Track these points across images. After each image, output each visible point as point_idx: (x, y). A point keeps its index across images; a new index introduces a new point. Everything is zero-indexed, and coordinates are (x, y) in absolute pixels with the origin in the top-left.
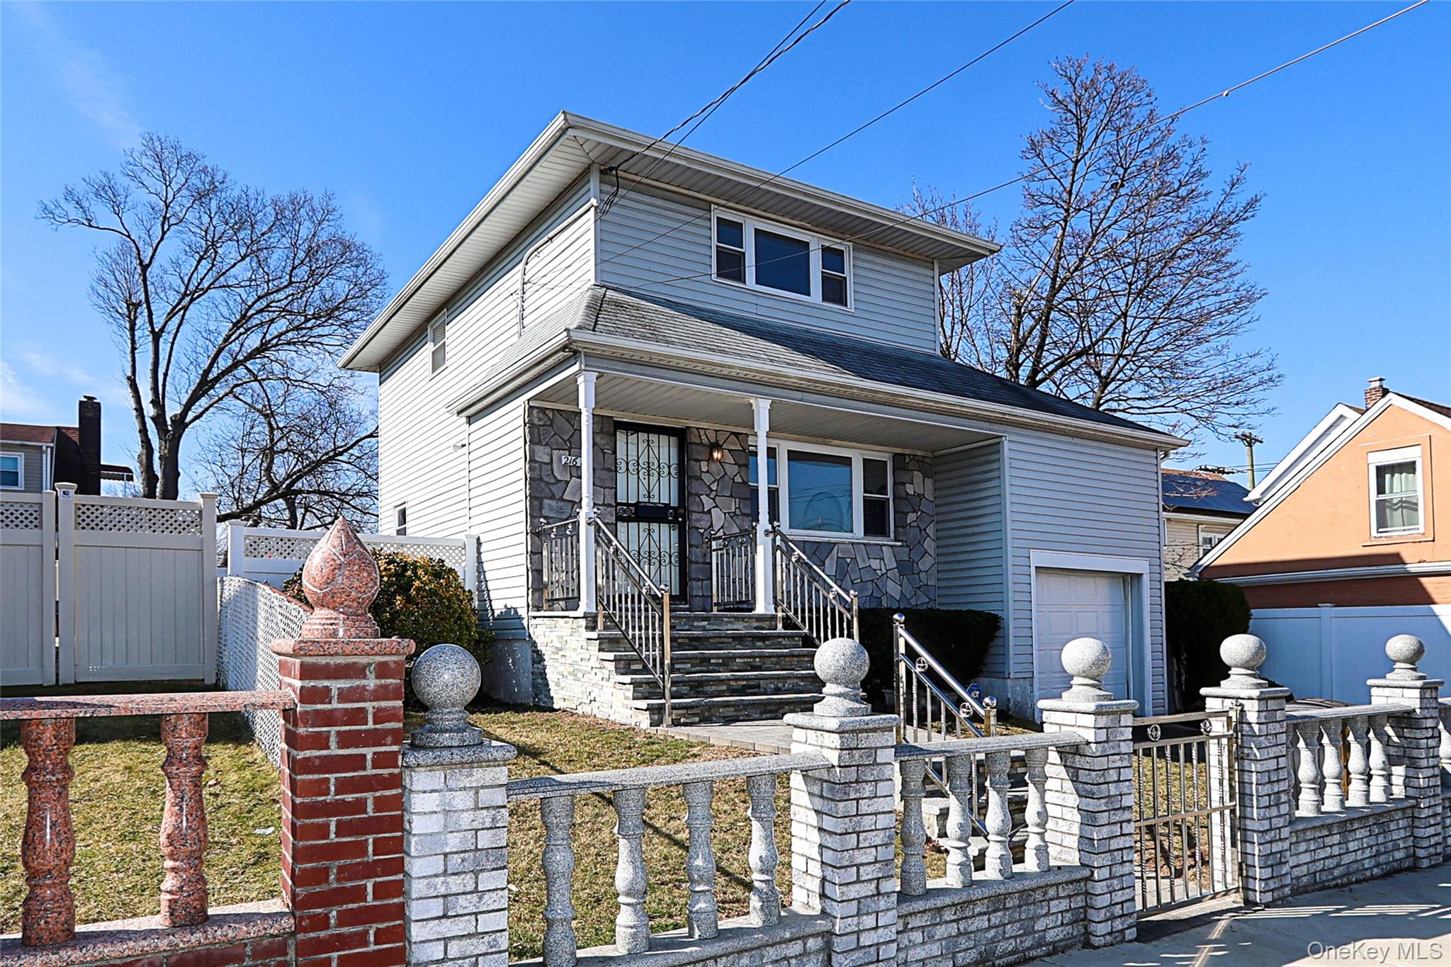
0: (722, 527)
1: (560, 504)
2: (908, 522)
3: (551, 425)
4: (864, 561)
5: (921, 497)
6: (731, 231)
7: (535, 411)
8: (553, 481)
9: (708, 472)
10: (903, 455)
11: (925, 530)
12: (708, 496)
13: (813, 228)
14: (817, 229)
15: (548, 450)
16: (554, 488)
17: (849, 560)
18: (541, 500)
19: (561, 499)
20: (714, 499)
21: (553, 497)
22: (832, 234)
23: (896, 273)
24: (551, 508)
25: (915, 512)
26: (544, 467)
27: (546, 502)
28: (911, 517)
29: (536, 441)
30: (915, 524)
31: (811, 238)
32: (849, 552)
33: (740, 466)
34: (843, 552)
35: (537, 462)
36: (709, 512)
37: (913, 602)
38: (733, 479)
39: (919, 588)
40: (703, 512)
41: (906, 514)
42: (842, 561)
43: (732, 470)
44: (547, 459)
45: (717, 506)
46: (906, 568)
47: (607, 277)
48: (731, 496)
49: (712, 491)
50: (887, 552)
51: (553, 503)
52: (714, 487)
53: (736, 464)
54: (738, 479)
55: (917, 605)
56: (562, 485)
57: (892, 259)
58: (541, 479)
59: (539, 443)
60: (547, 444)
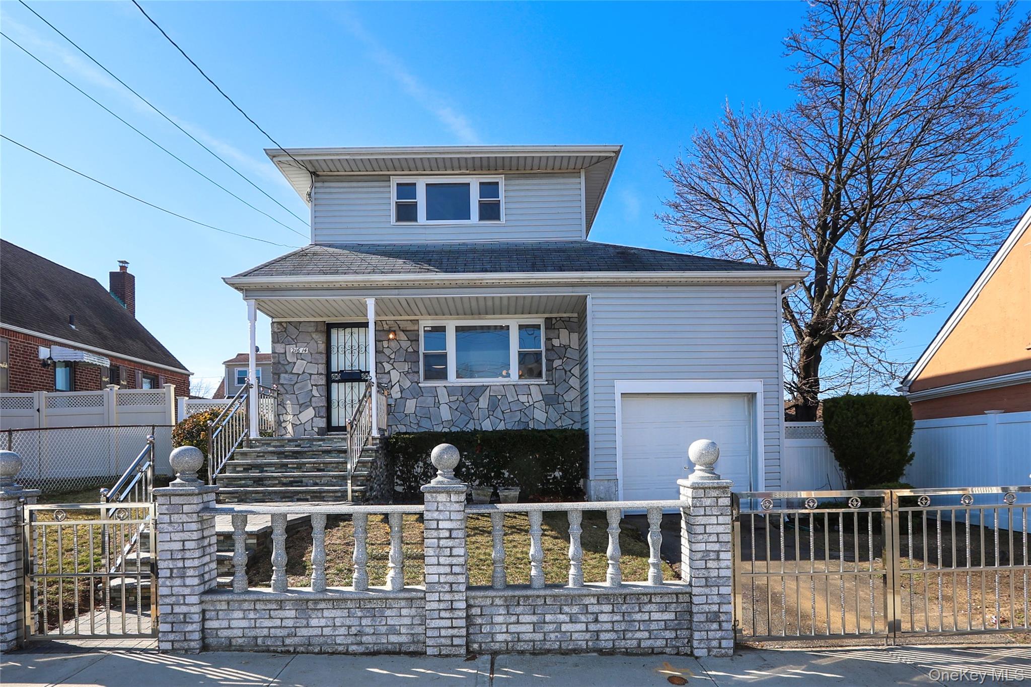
0: (399, 381)
1: (291, 376)
2: (554, 366)
3: (285, 331)
4: (513, 397)
5: (566, 347)
6: (406, 190)
7: (275, 324)
8: (286, 363)
9: (388, 347)
10: (551, 318)
11: (570, 371)
12: (388, 362)
13: (471, 172)
14: (474, 172)
15: (283, 345)
16: (287, 367)
17: (500, 397)
18: (279, 375)
19: (291, 373)
20: (392, 365)
21: (286, 372)
22: (487, 172)
23: (543, 187)
24: (285, 379)
25: (560, 358)
26: (281, 355)
27: (282, 375)
28: (557, 363)
29: (276, 341)
30: (561, 367)
31: (470, 180)
32: (500, 391)
33: (411, 341)
34: (494, 391)
35: (276, 353)
36: (389, 373)
37: (559, 424)
38: (406, 350)
39: (564, 414)
40: (385, 373)
41: (553, 361)
42: (494, 398)
43: (405, 344)
44: (283, 351)
45: (394, 368)
46: (550, 400)
47: (319, 238)
48: (405, 361)
49: (391, 359)
50: (534, 390)
51: (286, 376)
52: (393, 356)
53: (409, 340)
54: (410, 350)
55: (562, 426)
56: (291, 365)
57: (541, 178)
58: (279, 363)
59: (278, 342)
60: (283, 342)
